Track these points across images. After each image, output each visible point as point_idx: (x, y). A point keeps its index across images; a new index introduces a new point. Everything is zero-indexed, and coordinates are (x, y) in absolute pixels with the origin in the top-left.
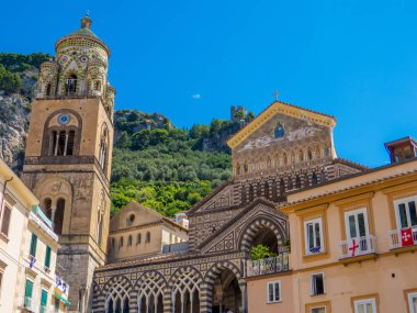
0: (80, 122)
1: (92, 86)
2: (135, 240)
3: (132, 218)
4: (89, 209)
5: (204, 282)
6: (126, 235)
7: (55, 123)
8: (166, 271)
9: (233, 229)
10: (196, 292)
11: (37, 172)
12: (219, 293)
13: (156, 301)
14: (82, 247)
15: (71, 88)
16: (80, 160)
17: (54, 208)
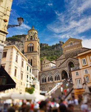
0: (34, 45)
1: (35, 38)
2: (46, 66)
3: (45, 62)
4: (37, 61)
5: (60, 73)
6: (44, 66)
7: (29, 46)
8: (52, 72)
9: (65, 62)
10: (59, 75)
11: (26, 55)
12: (63, 75)
13: (51, 78)
14: (36, 68)
15: (31, 39)
16: (34, 52)
17: (30, 61)
